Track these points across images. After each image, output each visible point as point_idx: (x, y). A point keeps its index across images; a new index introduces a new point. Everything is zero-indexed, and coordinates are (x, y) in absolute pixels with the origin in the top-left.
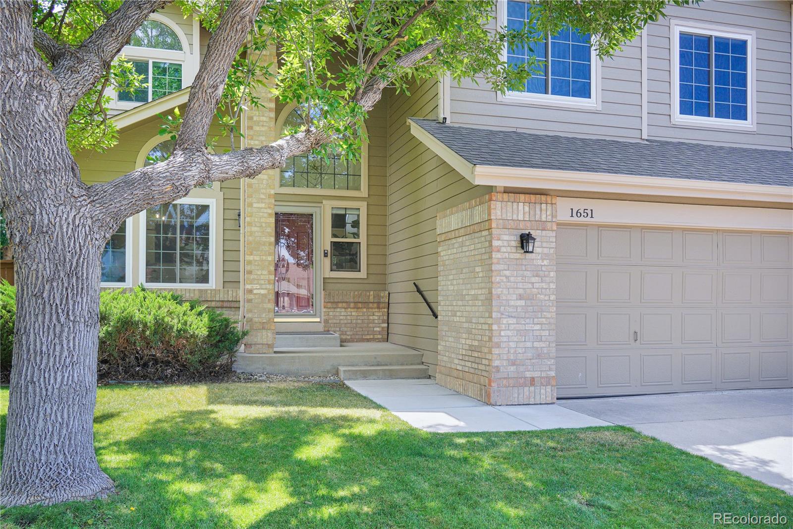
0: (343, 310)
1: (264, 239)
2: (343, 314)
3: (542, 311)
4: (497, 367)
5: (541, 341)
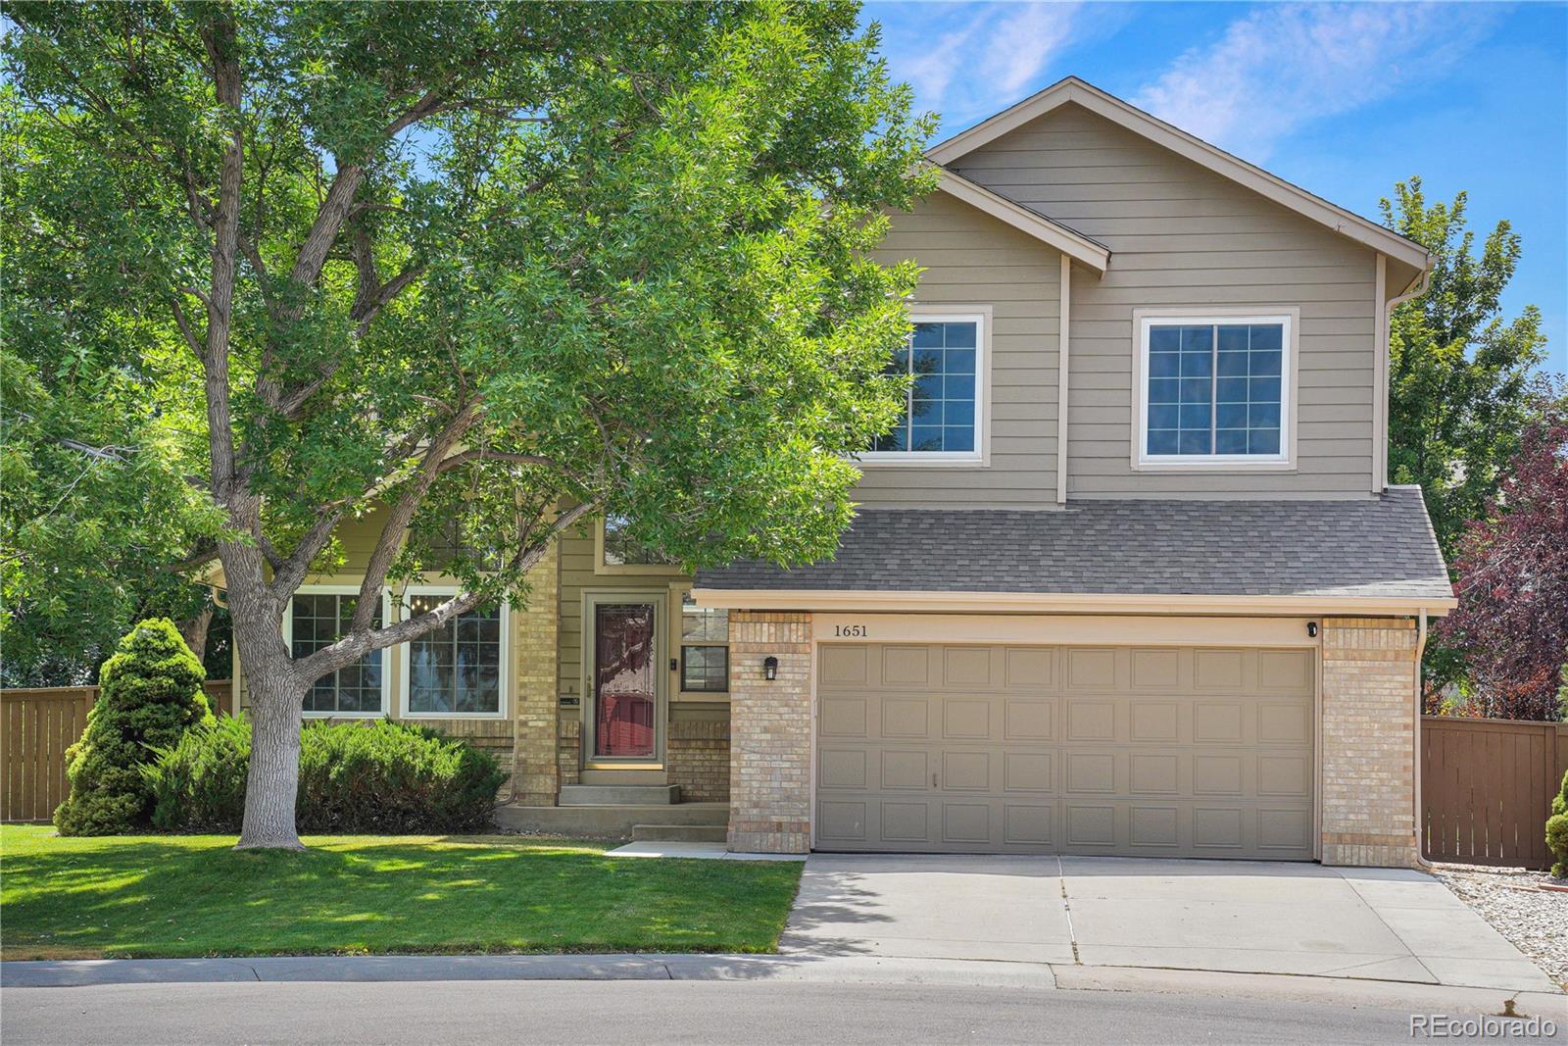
1: (543, 654)
3: (792, 746)
4: (736, 809)
5: (791, 780)
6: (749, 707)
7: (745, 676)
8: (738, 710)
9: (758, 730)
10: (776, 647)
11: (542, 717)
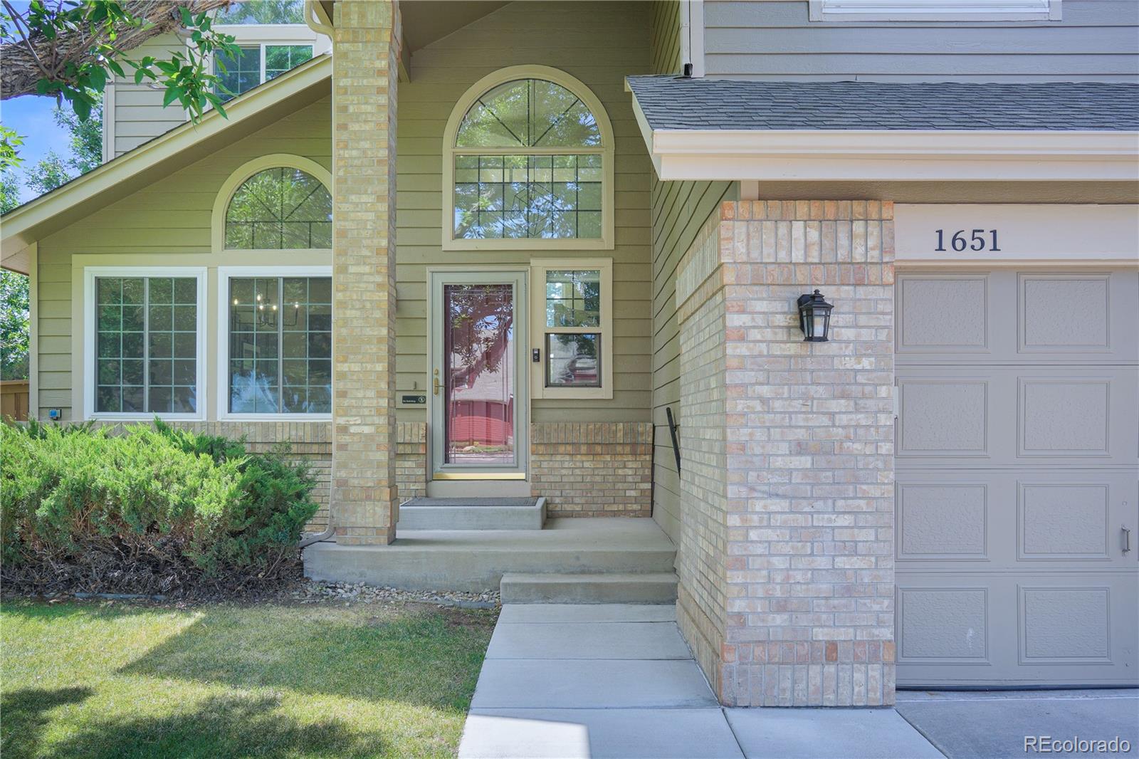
0: (567, 458)
1: (368, 331)
2: (566, 465)
3: (857, 482)
4: (740, 615)
5: (855, 553)
6: (764, 401)
7: (755, 335)
8: (741, 405)
9: (784, 449)
10: (820, 273)
11: (369, 420)
